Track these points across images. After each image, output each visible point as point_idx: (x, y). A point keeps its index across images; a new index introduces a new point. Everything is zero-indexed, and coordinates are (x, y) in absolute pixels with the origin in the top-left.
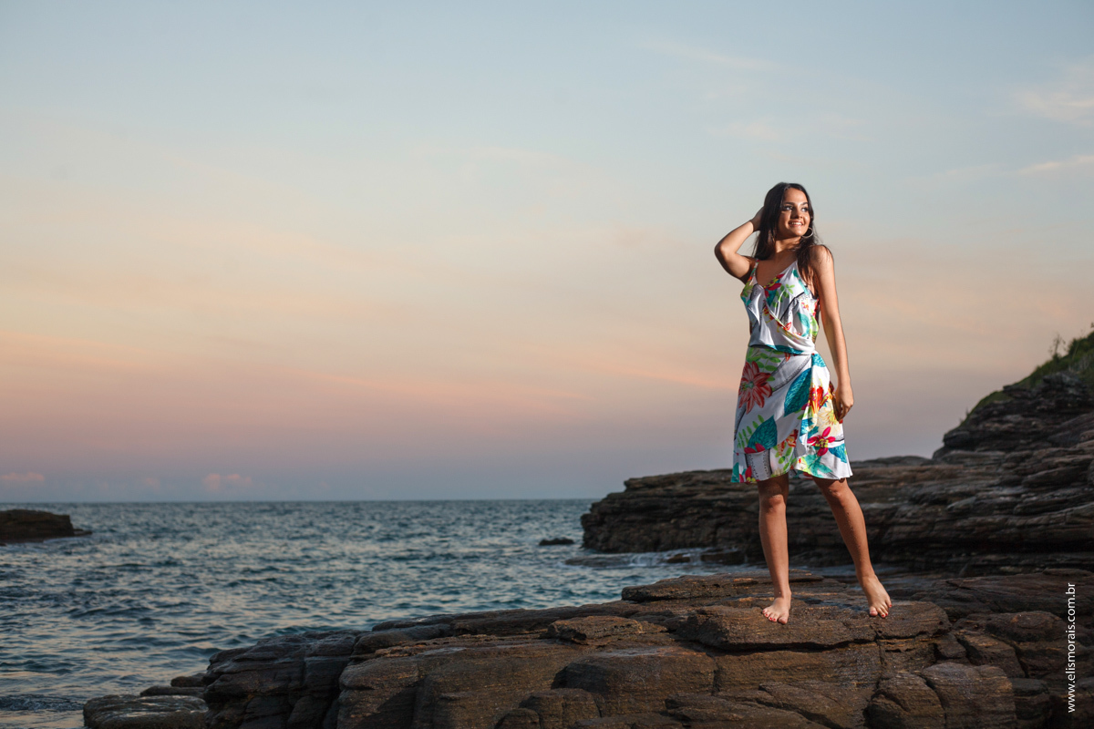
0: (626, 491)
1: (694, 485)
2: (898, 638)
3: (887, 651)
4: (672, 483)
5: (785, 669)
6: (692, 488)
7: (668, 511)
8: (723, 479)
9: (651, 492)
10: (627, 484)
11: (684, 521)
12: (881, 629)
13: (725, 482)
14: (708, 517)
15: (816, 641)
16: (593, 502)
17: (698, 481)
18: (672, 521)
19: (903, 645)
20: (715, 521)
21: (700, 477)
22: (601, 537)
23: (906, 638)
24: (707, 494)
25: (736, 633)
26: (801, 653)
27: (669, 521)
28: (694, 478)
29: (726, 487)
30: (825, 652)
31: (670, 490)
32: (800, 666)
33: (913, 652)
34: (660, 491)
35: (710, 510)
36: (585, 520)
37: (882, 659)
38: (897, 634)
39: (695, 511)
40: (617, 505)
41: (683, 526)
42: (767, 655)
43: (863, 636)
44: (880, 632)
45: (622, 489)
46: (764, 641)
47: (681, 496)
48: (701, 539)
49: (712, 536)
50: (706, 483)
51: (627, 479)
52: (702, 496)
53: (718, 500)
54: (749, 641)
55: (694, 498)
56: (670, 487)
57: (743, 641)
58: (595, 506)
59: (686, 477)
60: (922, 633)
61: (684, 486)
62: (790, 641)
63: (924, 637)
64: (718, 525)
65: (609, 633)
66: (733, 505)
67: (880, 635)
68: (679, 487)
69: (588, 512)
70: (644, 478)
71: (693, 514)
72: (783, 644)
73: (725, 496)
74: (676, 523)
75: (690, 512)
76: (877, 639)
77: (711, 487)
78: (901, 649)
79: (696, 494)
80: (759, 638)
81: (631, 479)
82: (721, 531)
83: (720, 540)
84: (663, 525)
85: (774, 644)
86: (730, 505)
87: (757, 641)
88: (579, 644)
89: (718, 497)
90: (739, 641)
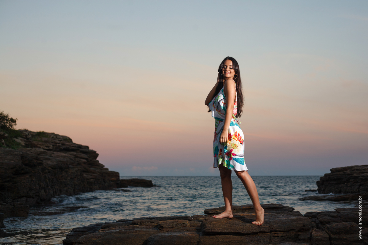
0: (331, 173)
1: (353, 171)
2: (280, 231)
3: (273, 236)
4: (346, 170)
5: (226, 242)
6: (352, 172)
7: (344, 180)
8: (363, 168)
9: (338, 173)
10: (331, 170)
11: (349, 184)
12: (273, 228)
13: (364, 169)
14: (357, 182)
15: (241, 232)
16: (321, 177)
17: (355, 169)
18: (345, 184)
19: (280, 234)
20: (359, 184)
21: (356, 168)
22: (322, 189)
23: (284, 231)
24: (357, 174)
25: (209, 228)
26: (235, 236)
27: (344, 184)
28: (353, 168)
29: (364, 171)
30: (245, 236)
31: (345, 173)
32: (233, 241)
33: (286, 237)
34: (342, 173)
35: (358, 180)
36: (318, 183)
37: (270, 239)
38: (280, 230)
39: (353, 180)
40: (327, 178)
41: (349, 185)
42: (220, 236)
43: (265, 230)
44: (272, 229)
45: (330, 172)
46: (219, 231)
47: (348, 175)
48: (354, 190)
49: (358, 189)
50: (357, 170)
51: (331, 168)
52: (355, 175)
53: (360, 176)
54: (213, 231)
55: (352, 175)
56: (345, 172)
57: (211, 231)
58: (321, 178)
59: (351, 168)
60: (293, 230)
61: (350, 171)
62: (231, 231)
63: (294, 232)
64: (360, 185)
65: (174, 226)
66: (365, 178)
67: (272, 230)
68: (348, 172)
69: (319, 180)
70: (336, 168)
71: (352, 181)
72: (227, 233)
73: (363, 175)
74: (346, 184)
75: (351, 180)
76: (271, 231)
77: (358, 172)
78: (279, 236)
79: (353, 174)
80: (218, 230)
81: (333, 169)
82: (361, 187)
83: (361, 191)
84: (342, 185)
85: (223, 232)
86: (364, 178)
87: (216, 231)
88: (161, 230)
89: (361, 175)
90: (209, 231)
